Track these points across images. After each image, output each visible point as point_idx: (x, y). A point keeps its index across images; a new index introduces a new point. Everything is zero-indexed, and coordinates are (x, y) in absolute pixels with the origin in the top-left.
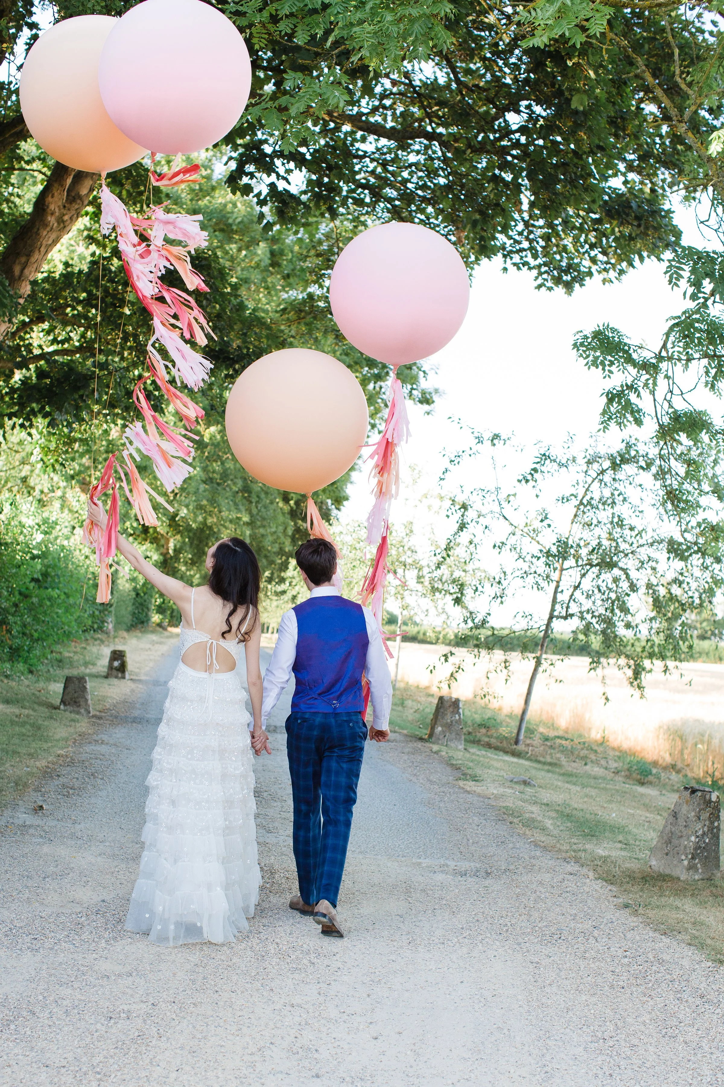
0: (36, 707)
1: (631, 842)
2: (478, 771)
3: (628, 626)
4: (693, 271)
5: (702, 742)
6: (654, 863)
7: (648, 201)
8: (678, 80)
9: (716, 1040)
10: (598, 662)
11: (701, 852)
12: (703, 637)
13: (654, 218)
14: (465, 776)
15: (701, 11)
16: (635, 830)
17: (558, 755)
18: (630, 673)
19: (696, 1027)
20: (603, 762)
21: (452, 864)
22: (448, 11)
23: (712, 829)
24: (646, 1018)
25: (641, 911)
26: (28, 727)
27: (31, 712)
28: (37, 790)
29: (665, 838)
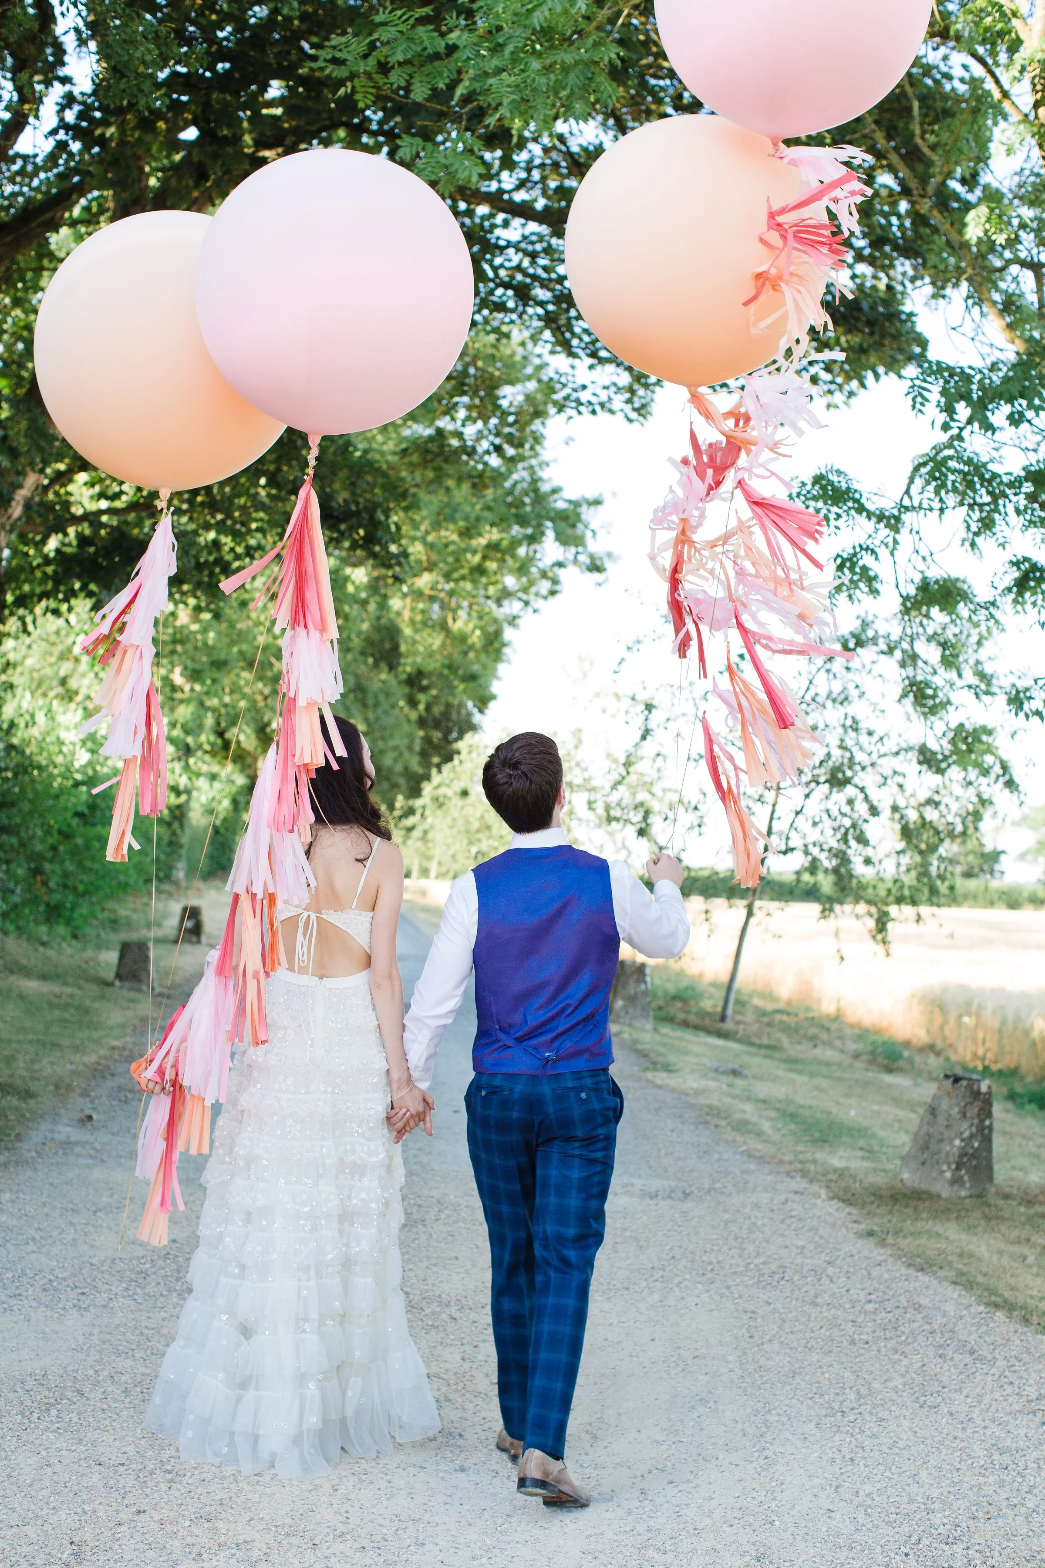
0: (82, 983)
1: (876, 1148)
2: (672, 1058)
3: (868, 861)
4: (944, 392)
5: (969, 1014)
6: (906, 1176)
7: (883, 300)
8: (918, 141)
9: (992, 1409)
10: (831, 910)
11: (969, 1160)
12: (968, 874)
13: (892, 324)
14: (655, 1066)
15: (948, 51)
16: (881, 1133)
17: (779, 1035)
18: (871, 923)
19: (965, 1393)
20: (838, 1043)
21: (638, 1182)
22: (614, 56)
23: (983, 1129)
24: (898, 1382)
25: (890, 1240)
26: (72, 1010)
27: (75, 991)
28: (85, 1094)
29: (921, 1142)
